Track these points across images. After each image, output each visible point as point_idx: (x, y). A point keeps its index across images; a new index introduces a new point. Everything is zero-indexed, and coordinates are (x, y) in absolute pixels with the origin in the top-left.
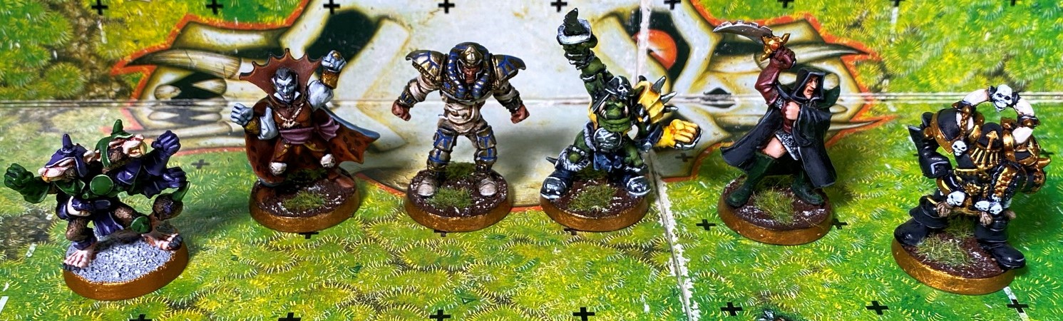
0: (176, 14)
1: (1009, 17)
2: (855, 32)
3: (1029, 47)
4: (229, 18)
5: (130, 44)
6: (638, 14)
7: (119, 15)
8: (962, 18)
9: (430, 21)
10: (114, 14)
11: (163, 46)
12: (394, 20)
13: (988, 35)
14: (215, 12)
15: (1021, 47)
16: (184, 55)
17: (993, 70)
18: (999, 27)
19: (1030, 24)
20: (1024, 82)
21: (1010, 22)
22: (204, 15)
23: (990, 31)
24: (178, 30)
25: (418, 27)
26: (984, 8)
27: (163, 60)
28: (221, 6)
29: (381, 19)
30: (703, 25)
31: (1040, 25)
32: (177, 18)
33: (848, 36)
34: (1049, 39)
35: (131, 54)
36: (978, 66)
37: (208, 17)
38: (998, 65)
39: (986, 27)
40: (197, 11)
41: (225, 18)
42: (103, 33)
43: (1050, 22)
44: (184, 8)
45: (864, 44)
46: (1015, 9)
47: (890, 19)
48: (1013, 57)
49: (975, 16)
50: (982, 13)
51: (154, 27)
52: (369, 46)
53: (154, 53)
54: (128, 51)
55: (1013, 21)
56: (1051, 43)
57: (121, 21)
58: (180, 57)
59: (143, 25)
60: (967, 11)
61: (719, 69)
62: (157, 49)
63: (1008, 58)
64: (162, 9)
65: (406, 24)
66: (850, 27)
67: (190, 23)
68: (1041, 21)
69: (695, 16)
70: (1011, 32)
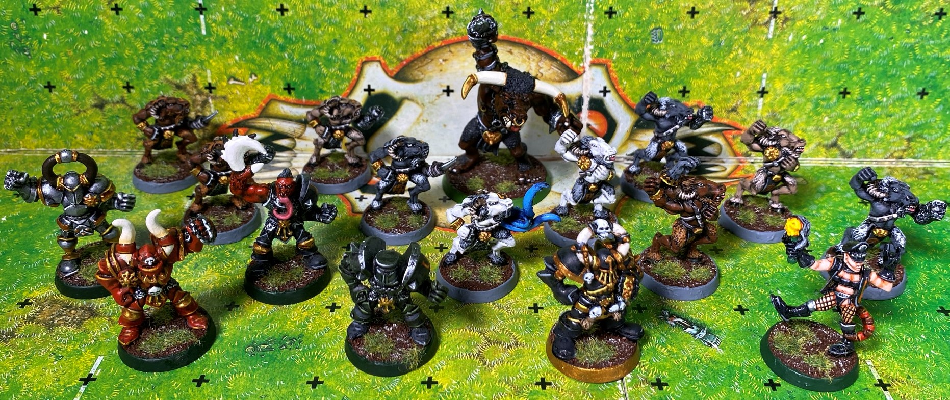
0: (263, 94)
1: (841, 107)
2: (733, 115)
3: (855, 128)
4: (299, 97)
5: (231, 113)
6: (580, 100)
7: (223, 94)
8: (808, 106)
9: (437, 101)
10: (220, 93)
11: (253, 116)
12: (412, 100)
13: (826, 119)
14: (289, 93)
15: (849, 127)
16: (267, 121)
17: (830, 143)
18: (834, 113)
19: (856, 111)
20: (852, 152)
21: (842, 109)
22: (281, 94)
23: (828, 116)
24: (263, 105)
25: (429, 105)
26: (823, 100)
27: (253, 124)
28: (293, 89)
29: (403, 99)
30: (626, 108)
31: (863, 113)
32: (263, 96)
33: (728, 118)
34: (869, 122)
35: (232, 121)
36: (819, 140)
37: (284, 96)
38: (834, 139)
39: (825, 112)
40: (277, 92)
41: (296, 97)
42: (212, 106)
43: (870, 110)
44: (268, 90)
45: (739, 123)
46: (845, 101)
47: (757, 106)
48: (843, 134)
49: (817, 105)
50: (822, 103)
51: (247, 103)
52: (395, 118)
53: (247, 120)
54: (229, 118)
55: (844, 109)
56: (871, 125)
57: (225, 98)
58: (264, 123)
59: (240, 101)
60: (811, 101)
61: (637, 138)
62: (249, 117)
63: (840, 135)
64: (254, 90)
65: (420, 103)
66: (729, 112)
67: (271, 100)
68: (864, 109)
69: (621, 102)
70: (842, 117)
